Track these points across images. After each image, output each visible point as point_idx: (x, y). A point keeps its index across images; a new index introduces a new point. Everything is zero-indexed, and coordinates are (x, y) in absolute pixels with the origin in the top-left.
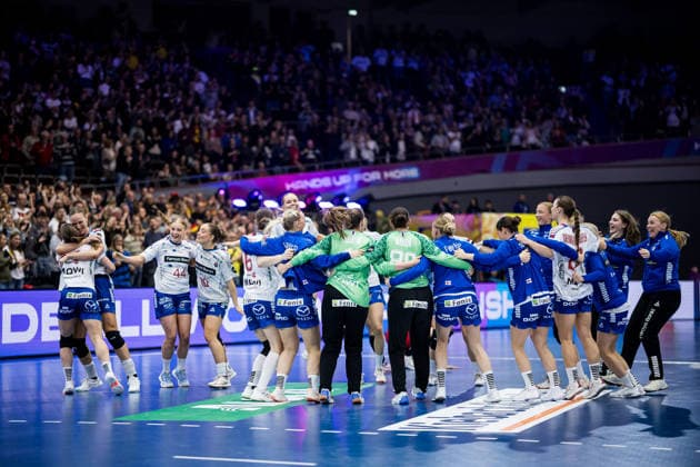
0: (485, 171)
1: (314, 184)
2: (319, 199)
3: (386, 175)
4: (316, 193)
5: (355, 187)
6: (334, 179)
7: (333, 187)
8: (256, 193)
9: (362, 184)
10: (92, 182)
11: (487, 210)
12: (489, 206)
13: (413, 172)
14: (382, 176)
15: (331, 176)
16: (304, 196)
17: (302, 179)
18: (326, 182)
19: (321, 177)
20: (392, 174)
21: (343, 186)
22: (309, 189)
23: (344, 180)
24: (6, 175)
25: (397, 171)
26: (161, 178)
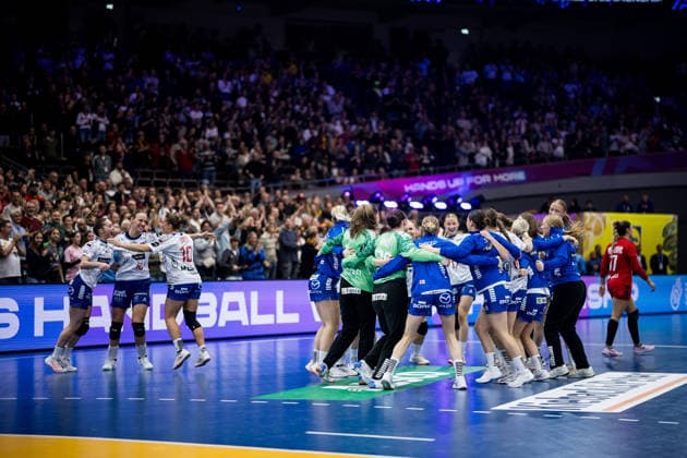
0: (587, 174)
1: (430, 186)
2: (435, 200)
3: (496, 178)
4: (432, 194)
5: (467, 188)
6: (449, 182)
7: (448, 189)
8: (378, 195)
9: (474, 186)
10: (232, 186)
11: (588, 210)
12: (590, 205)
13: (520, 176)
14: (492, 179)
15: (446, 180)
16: (421, 198)
17: (420, 181)
18: (441, 184)
19: (437, 180)
20: (501, 177)
21: (456, 188)
22: (426, 190)
23: (457, 182)
24: (155, 179)
25: (505, 175)
26: (294, 181)
